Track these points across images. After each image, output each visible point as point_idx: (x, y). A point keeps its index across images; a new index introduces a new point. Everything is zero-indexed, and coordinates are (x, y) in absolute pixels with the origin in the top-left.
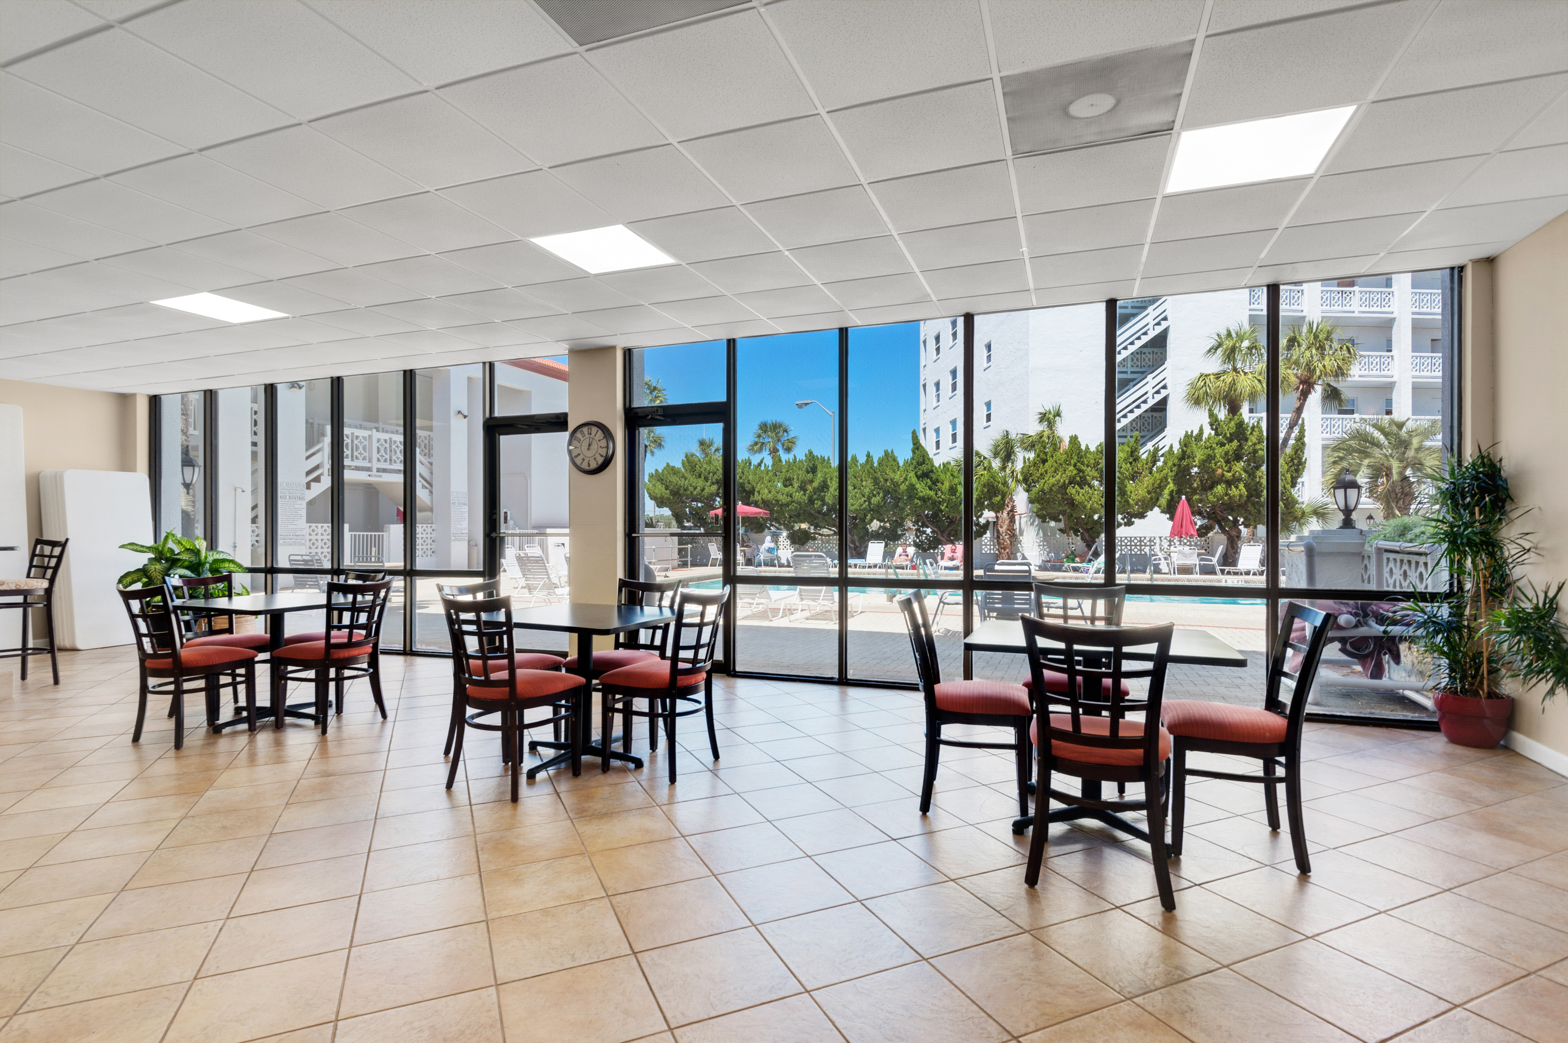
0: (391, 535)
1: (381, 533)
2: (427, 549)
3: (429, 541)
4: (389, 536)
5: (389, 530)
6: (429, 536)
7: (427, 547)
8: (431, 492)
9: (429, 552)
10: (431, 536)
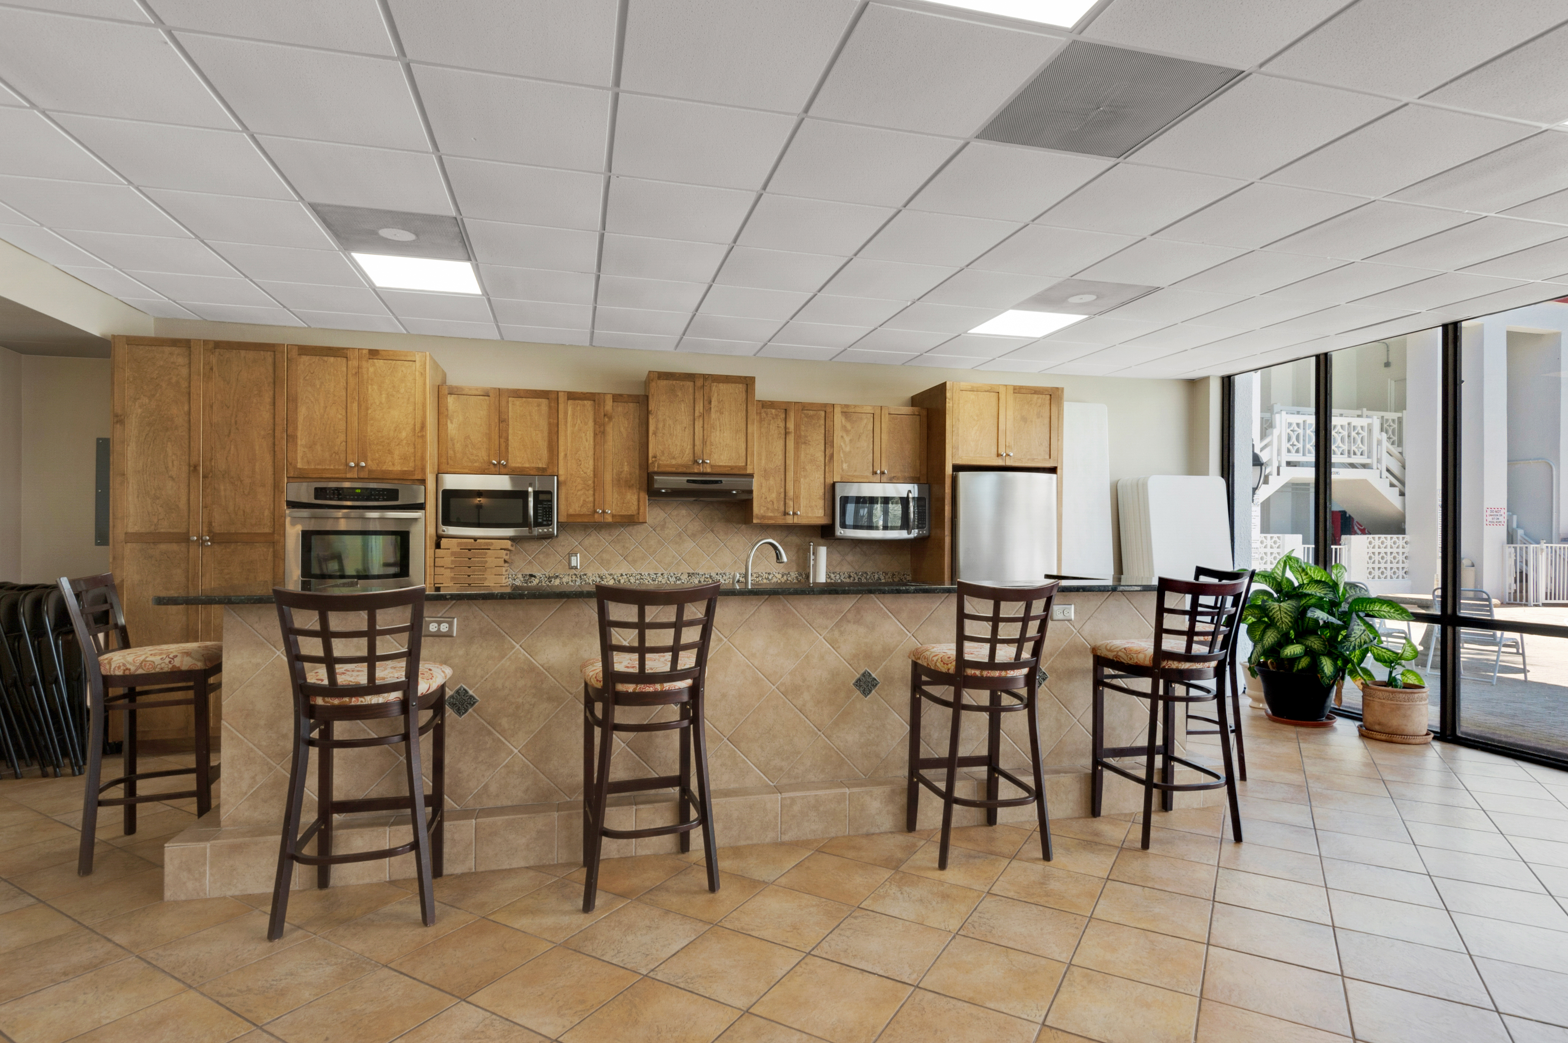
0: (1352, 550)
1: (1338, 547)
2: (1398, 568)
3: (1401, 558)
4: (1349, 550)
5: (1350, 543)
6: (1401, 550)
7: (1398, 565)
8: (1402, 494)
9: (1401, 573)
10: (1404, 550)
